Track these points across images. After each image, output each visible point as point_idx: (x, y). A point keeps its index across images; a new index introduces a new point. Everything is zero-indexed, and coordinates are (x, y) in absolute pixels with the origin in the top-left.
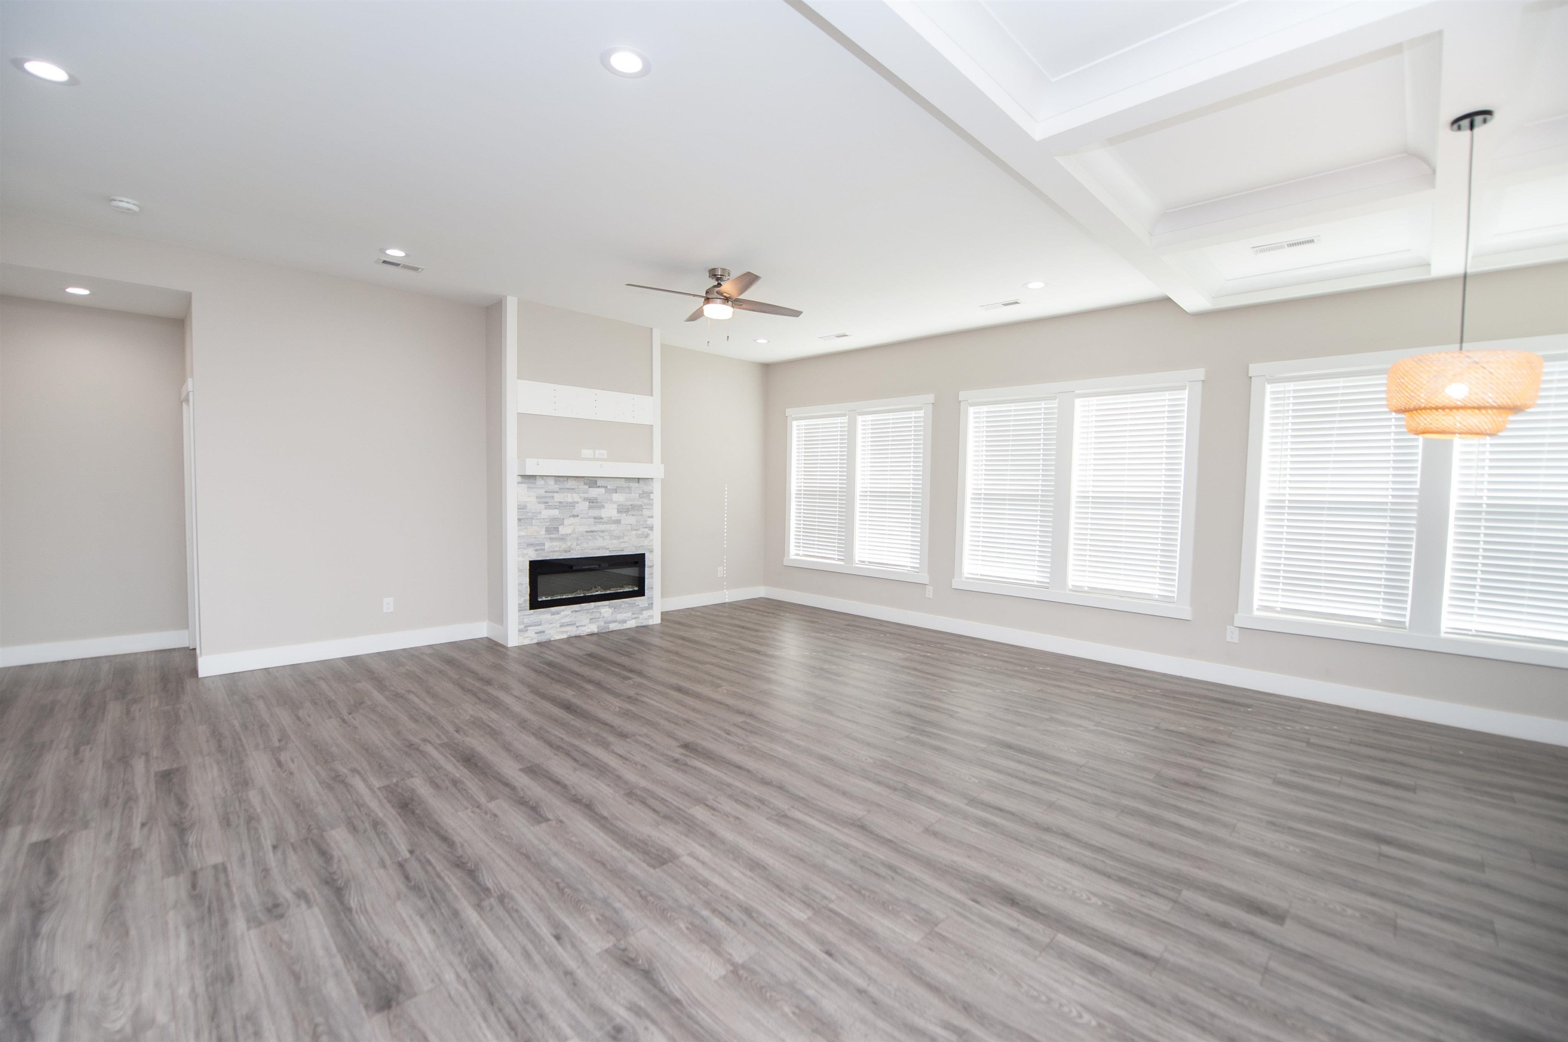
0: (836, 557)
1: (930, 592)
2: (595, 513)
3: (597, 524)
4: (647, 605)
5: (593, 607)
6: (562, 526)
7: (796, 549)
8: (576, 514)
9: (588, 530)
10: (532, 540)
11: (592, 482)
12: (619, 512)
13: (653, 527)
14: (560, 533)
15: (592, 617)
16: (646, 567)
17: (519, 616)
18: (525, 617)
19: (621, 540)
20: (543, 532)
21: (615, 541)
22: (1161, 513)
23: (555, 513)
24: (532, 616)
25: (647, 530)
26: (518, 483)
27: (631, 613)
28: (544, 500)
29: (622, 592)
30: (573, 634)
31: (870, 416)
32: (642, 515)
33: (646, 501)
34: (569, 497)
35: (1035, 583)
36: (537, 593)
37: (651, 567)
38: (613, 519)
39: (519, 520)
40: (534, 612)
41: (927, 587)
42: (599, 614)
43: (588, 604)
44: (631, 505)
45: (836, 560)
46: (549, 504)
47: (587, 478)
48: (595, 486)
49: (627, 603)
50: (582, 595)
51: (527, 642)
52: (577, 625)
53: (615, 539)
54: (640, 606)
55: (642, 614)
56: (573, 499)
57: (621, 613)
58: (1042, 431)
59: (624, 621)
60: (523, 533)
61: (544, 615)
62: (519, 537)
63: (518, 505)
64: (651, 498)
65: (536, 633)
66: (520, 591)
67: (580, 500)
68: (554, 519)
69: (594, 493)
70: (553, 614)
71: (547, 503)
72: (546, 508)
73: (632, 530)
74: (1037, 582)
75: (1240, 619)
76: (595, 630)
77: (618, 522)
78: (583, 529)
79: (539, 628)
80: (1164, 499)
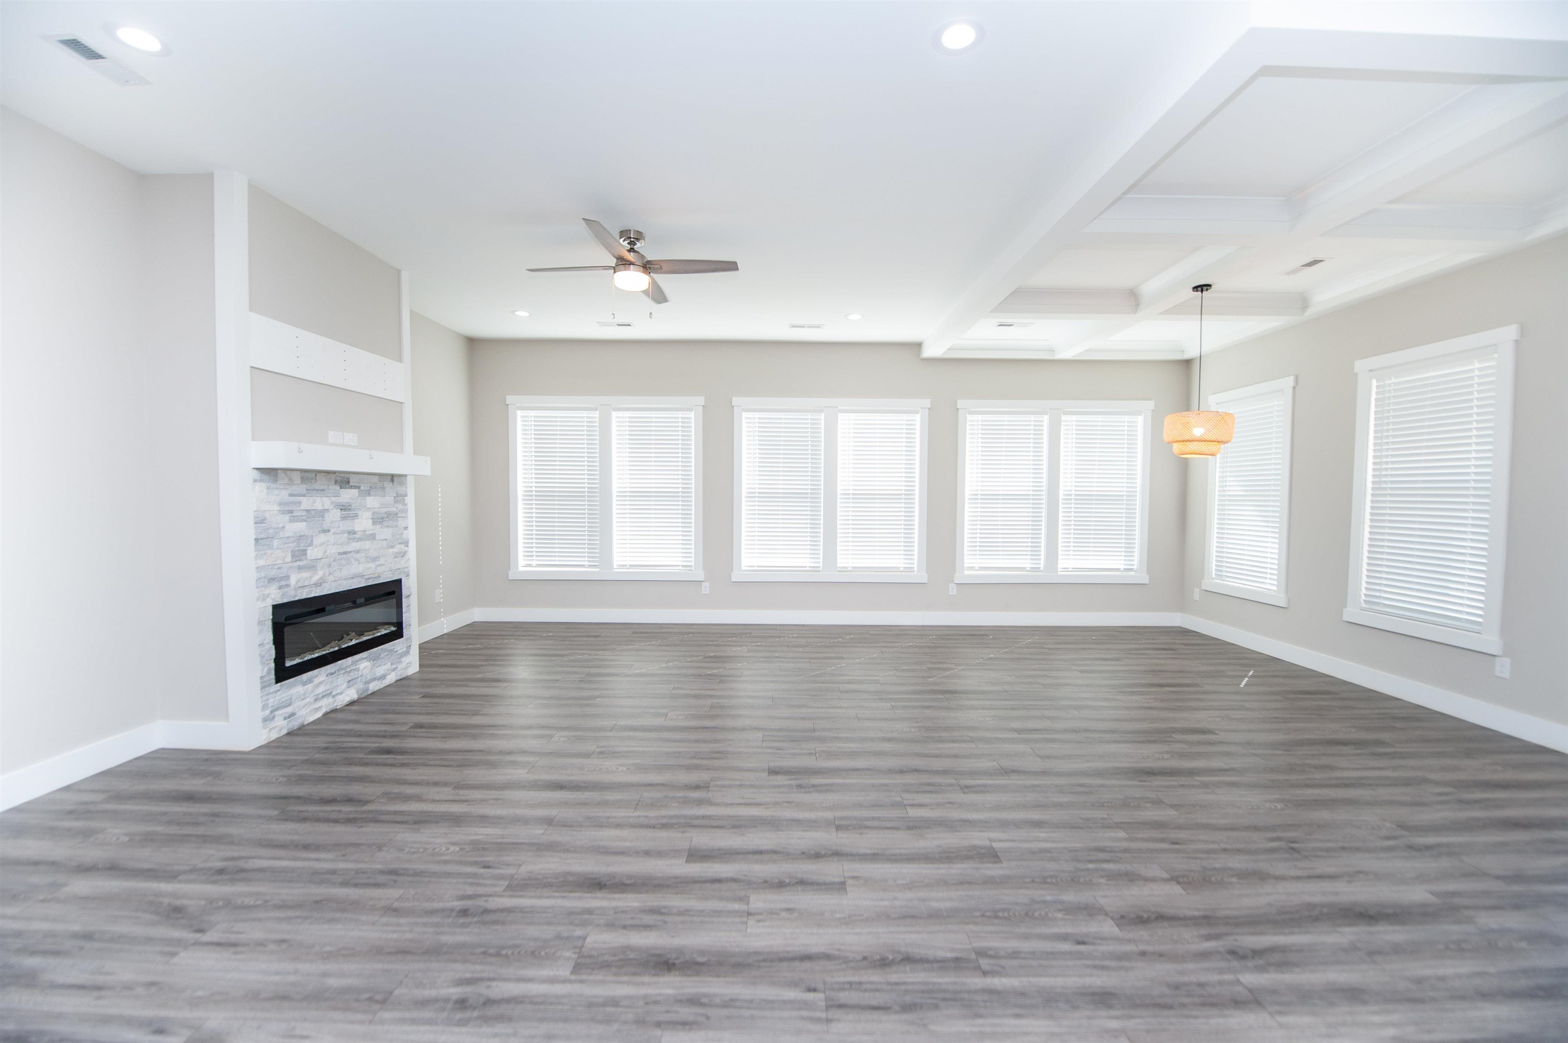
0: (586, 563)
1: (706, 588)
2: (346, 525)
3: (351, 541)
4: (405, 649)
5: (350, 663)
6: (311, 548)
7: (525, 560)
8: (326, 528)
9: (341, 551)
10: (273, 573)
11: (343, 480)
12: (374, 523)
13: (408, 542)
14: (309, 557)
15: (350, 679)
16: (403, 597)
17: (262, 697)
18: (270, 696)
19: (378, 563)
20: (289, 559)
21: (372, 565)
22: (903, 505)
23: (300, 527)
24: (279, 693)
25: (402, 546)
26: (255, 481)
27: (390, 664)
28: (287, 508)
29: (381, 635)
30: (328, 709)
31: (627, 412)
32: (397, 526)
33: (400, 506)
34: (319, 502)
35: (808, 569)
36: (284, 653)
37: (408, 596)
38: (367, 533)
39: (257, 540)
40: (281, 686)
41: (703, 583)
42: (356, 673)
43: (345, 660)
44: (386, 513)
45: (586, 568)
46: (295, 514)
47: (339, 475)
48: (347, 486)
49: (385, 650)
50: (336, 649)
51: (274, 735)
52: (334, 693)
53: (371, 562)
54: (399, 652)
55: (401, 662)
56: (323, 505)
57: (380, 666)
58: (810, 438)
59: (383, 677)
60: (261, 563)
61: (296, 687)
62: (258, 568)
63: (256, 517)
64: (406, 503)
65: (285, 719)
66: (262, 657)
67: (331, 507)
68: (300, 538)
69: (348, 495)
70: (304, 684)
71: (291, 512)
72: (290, 521)
73: (388, 548)
74: (810, 567)
75: (958, 578)
76: (355, 696)
77: (372, 537)
78: (333, 550)
79: (289, 710)
80: (905, 494)
